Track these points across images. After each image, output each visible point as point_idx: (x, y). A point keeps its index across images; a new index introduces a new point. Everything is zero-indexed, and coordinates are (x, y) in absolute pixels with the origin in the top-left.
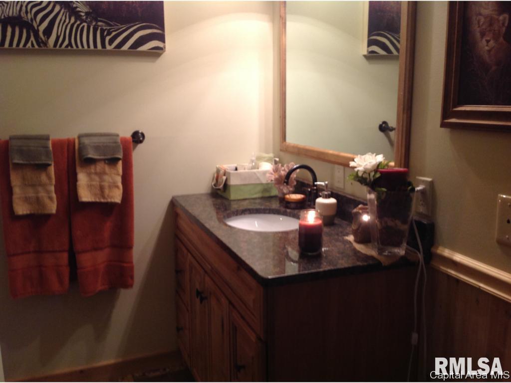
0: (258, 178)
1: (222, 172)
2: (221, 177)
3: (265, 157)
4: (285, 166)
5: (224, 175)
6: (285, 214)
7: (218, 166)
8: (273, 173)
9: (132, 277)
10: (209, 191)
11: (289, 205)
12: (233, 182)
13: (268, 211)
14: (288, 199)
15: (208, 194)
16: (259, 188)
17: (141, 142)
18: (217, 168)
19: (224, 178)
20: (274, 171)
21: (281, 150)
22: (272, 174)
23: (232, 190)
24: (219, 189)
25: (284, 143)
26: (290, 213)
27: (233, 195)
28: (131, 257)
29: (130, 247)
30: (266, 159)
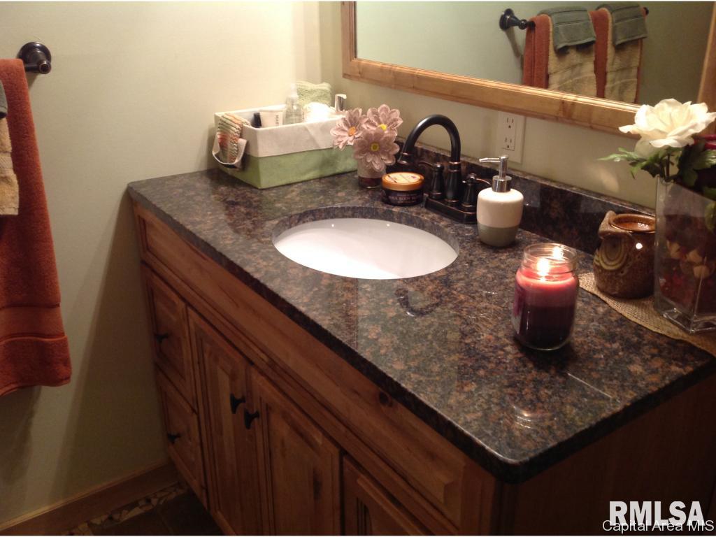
0: (313, 140)
1: (235, 130)
2: (235, 141)
3: (311, 92)
4: (369, 111)
5: (241, 137)
6: (388, 217)
7: (220, 114)
8: (346, 129)
9: (66, 362)
10: (204, 168)
11: (392, 198)
12: (264, 150)
13: (350, 212)
14: (389, 184)
15: (202, 173)
16: (315, 159)
17: (46, 69)
18: (216, 117)
19: (243, 142)
20: (346, 124)
21: (345, 75)
22: (344, 130)
23: (262, 167)
24: (233, 167)
25: (355, 60)
26: (401, 214)
27: (267, 179)
28: (59, 323)
29: (54, 305)
30: (315, 95)
